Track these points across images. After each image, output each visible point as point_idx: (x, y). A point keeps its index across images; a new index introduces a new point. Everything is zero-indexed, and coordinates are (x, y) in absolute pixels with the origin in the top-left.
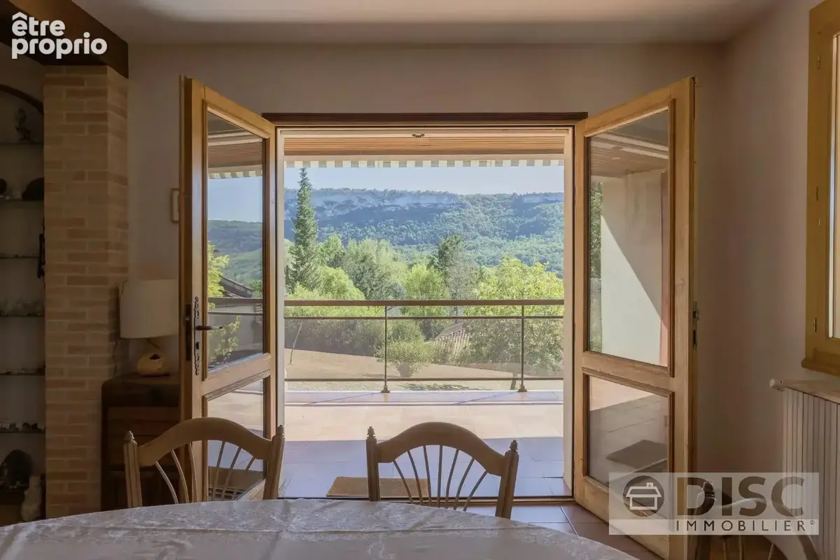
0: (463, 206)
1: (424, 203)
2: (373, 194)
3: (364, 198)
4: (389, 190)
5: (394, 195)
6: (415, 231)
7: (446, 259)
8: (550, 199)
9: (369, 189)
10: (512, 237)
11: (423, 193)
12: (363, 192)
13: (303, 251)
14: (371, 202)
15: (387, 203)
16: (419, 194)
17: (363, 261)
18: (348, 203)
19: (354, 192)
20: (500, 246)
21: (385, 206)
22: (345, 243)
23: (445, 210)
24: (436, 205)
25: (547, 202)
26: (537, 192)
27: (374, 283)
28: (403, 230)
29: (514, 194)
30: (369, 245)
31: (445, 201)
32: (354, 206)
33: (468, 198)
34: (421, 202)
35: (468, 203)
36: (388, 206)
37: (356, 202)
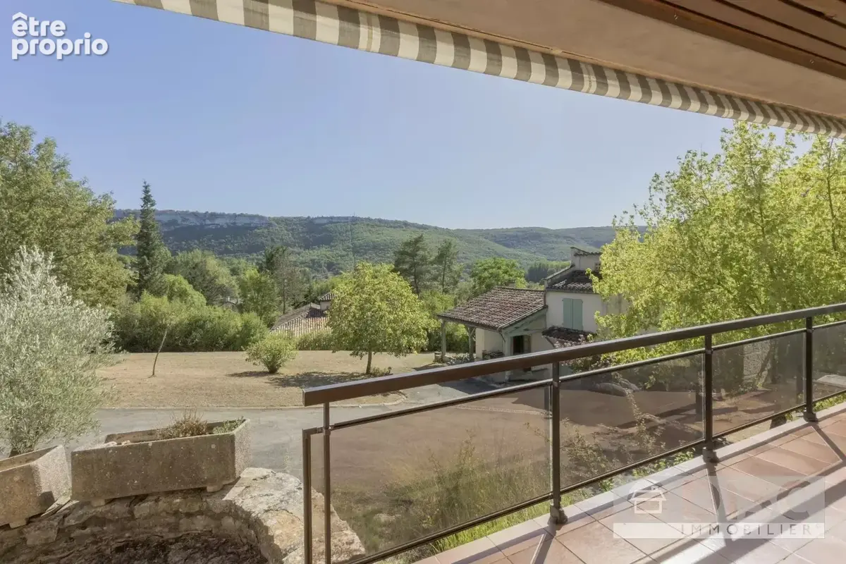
0: (270, 225)
1: (240, 222)
2: (195, 215)
3: (187, 218)
4: (210, 212)
5: (214, 216)
6: (233, 244)
7: (272, 264)
8: (334, 221)
9: (191, 211)
10: (307, 247)
11: (239, 215)
12: (186, 213)
13: (147, 261)
14: (193, 222)
15: (208, 222)
16: (235, 216)
17: (194, 268)
18: (174, 222)
19: (177, 213)
20: (299, 254)
21: (206, 225)
22: (174, 254)
23: (256, 227)
24: (250, 224)
25: (331, 223)
26: (325, 216)
27: (205, 285)
28: (222, 243)
29: (309, 217)
30: (197, 255)
31: (256, 221)
32: (178, 225)
33: (274, 219)
34: (237, 222)
35: (273, 222)
36: (209, 225)
37: (180, 221)
